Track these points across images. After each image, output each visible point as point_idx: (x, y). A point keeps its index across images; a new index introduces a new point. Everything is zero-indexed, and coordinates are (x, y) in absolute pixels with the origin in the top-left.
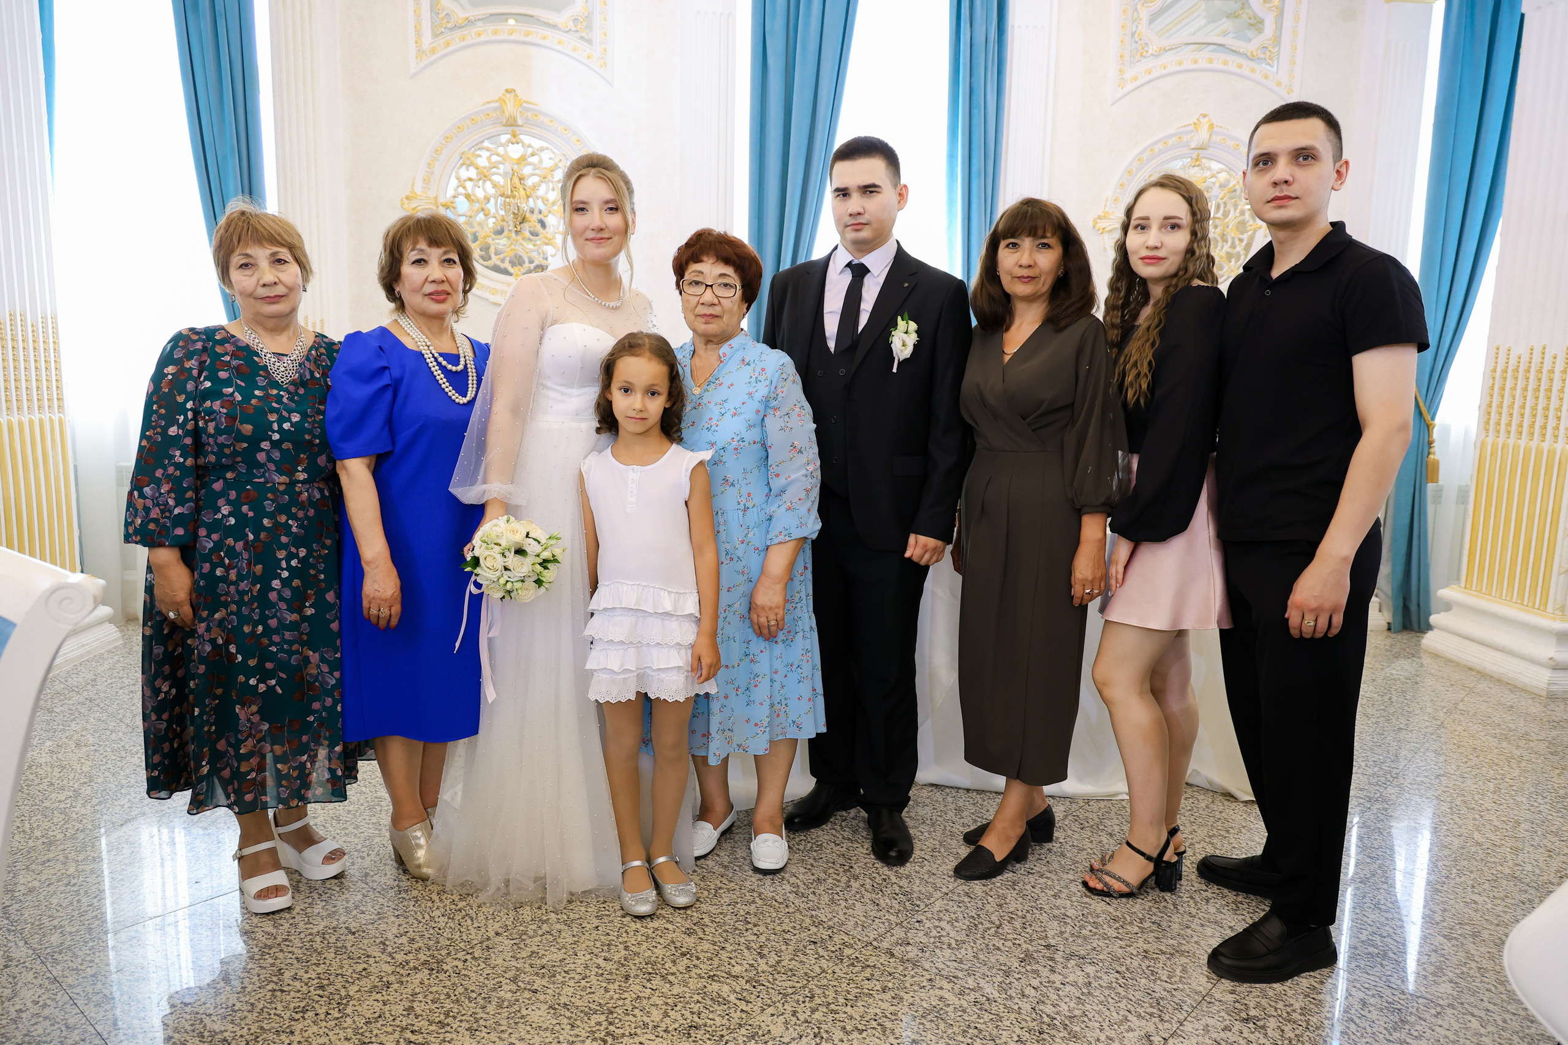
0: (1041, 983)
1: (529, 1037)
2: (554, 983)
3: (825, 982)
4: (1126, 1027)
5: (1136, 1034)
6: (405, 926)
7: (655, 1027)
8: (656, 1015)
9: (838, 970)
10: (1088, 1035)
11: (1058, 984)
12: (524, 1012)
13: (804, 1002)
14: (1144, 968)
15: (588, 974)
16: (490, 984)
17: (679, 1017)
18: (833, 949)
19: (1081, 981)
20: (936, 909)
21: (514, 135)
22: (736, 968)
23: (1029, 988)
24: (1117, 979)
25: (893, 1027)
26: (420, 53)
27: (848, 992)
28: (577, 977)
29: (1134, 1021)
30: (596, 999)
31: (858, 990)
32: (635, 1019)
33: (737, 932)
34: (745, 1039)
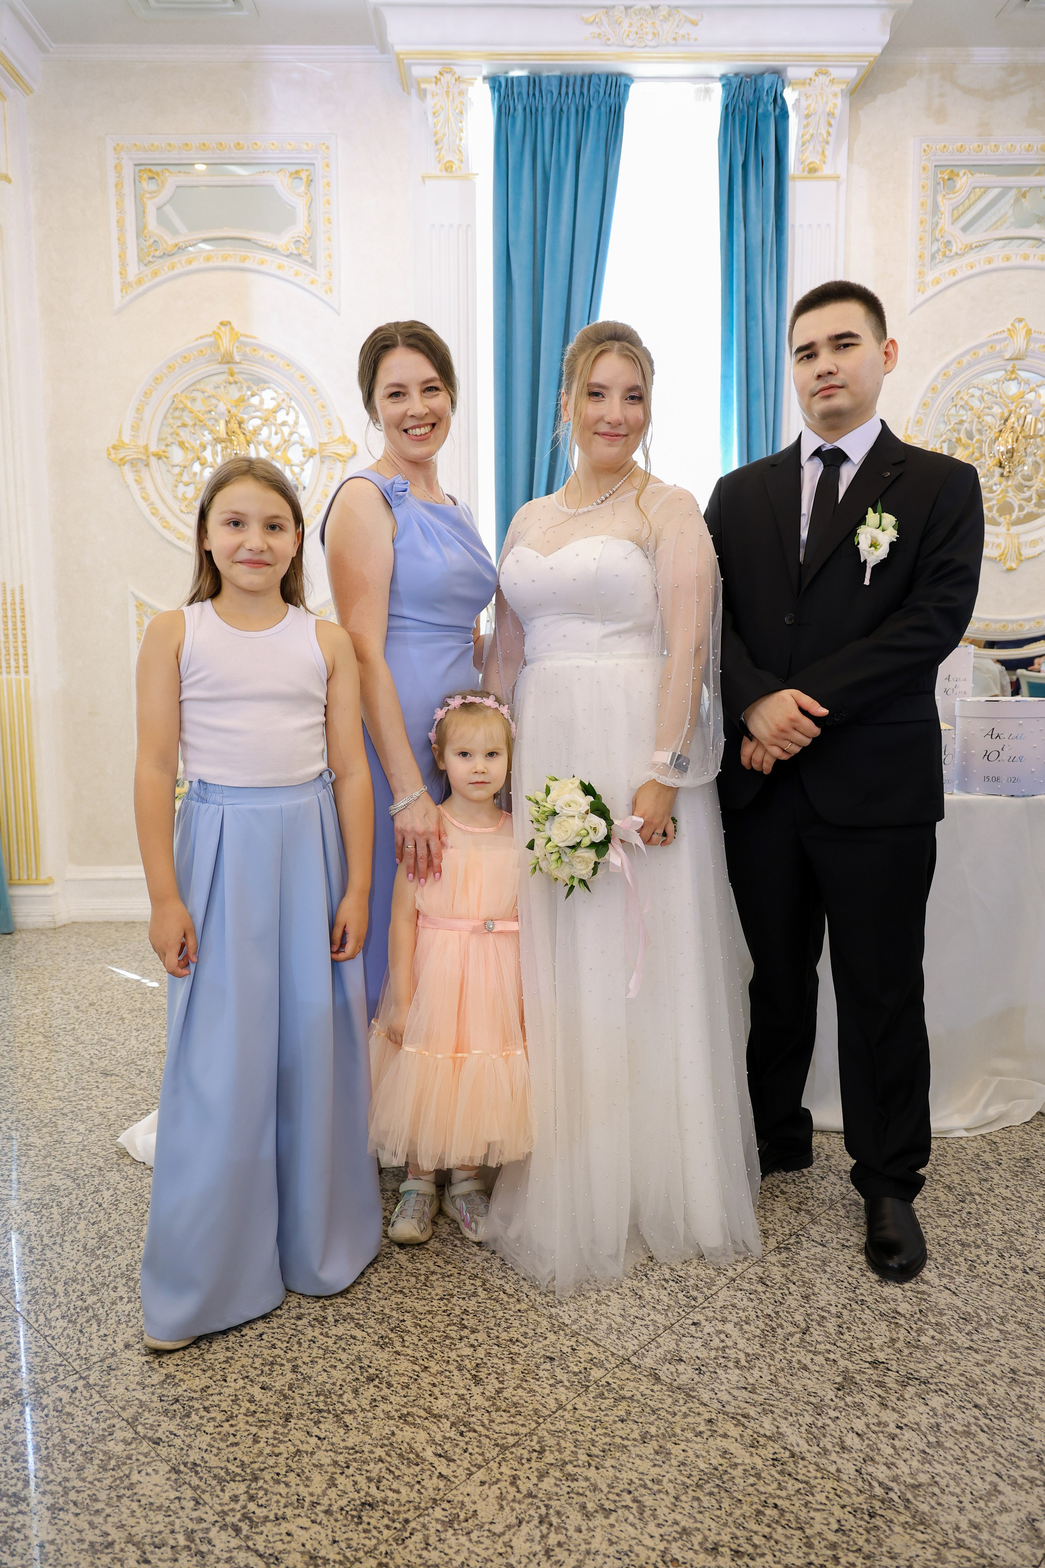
0: (868, 1426)
1: (132, 1521)
2: (186, 1428)
3: (561, 1425)
4: (998, 1504)
5: (1013, 1517)
6: (10, 1333)
7: (314, 1504)
8: (318, 1482)
9: (580, 1406)
10: (942, 1519)
11: (892, 1429)
12: (135, 1477)
13: (529, 1460)
14: (1014, 1399)
15: (236, 1412)
16: (99, 1428)
17: (350, 1488)
18: (576, 1369)
19: (925, 1422)
20: (720, 1303)
21: (232, 375)
22: (439, 1401)
23: (851, 1435)
24: (976, 1418)
25: (655, 1504)
26: (126, 286)
27: (593, 1442)
28: (220, 1417)
29: (1010, 1495)
30: (239, 1455)
31: (608, 1440)
32: (287, 1490)
33: (448, 1342)
34: (439, 1527)
